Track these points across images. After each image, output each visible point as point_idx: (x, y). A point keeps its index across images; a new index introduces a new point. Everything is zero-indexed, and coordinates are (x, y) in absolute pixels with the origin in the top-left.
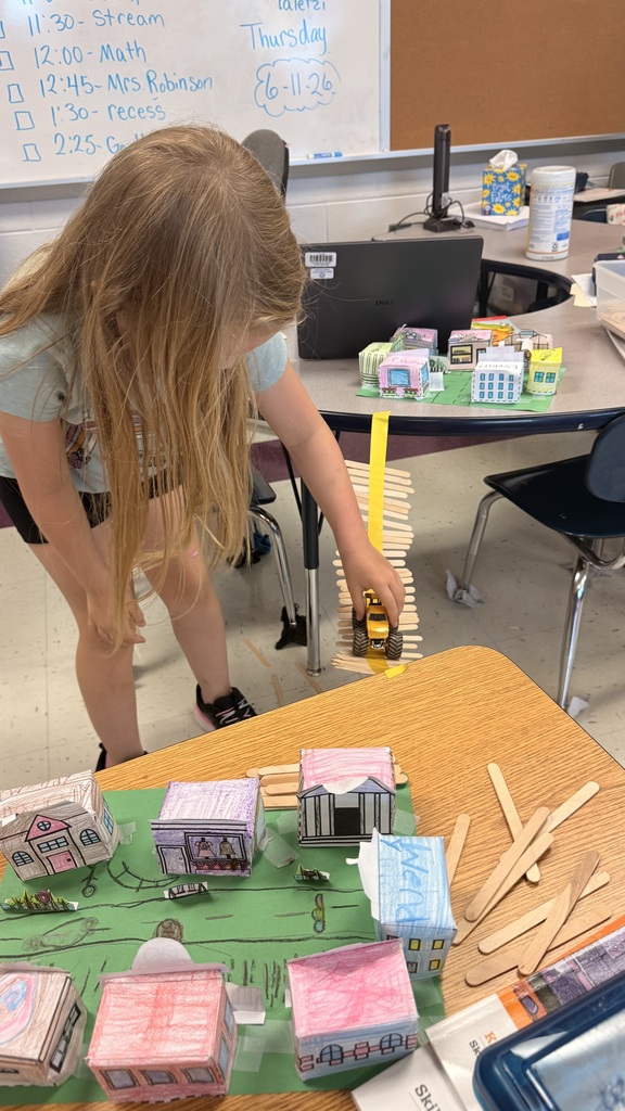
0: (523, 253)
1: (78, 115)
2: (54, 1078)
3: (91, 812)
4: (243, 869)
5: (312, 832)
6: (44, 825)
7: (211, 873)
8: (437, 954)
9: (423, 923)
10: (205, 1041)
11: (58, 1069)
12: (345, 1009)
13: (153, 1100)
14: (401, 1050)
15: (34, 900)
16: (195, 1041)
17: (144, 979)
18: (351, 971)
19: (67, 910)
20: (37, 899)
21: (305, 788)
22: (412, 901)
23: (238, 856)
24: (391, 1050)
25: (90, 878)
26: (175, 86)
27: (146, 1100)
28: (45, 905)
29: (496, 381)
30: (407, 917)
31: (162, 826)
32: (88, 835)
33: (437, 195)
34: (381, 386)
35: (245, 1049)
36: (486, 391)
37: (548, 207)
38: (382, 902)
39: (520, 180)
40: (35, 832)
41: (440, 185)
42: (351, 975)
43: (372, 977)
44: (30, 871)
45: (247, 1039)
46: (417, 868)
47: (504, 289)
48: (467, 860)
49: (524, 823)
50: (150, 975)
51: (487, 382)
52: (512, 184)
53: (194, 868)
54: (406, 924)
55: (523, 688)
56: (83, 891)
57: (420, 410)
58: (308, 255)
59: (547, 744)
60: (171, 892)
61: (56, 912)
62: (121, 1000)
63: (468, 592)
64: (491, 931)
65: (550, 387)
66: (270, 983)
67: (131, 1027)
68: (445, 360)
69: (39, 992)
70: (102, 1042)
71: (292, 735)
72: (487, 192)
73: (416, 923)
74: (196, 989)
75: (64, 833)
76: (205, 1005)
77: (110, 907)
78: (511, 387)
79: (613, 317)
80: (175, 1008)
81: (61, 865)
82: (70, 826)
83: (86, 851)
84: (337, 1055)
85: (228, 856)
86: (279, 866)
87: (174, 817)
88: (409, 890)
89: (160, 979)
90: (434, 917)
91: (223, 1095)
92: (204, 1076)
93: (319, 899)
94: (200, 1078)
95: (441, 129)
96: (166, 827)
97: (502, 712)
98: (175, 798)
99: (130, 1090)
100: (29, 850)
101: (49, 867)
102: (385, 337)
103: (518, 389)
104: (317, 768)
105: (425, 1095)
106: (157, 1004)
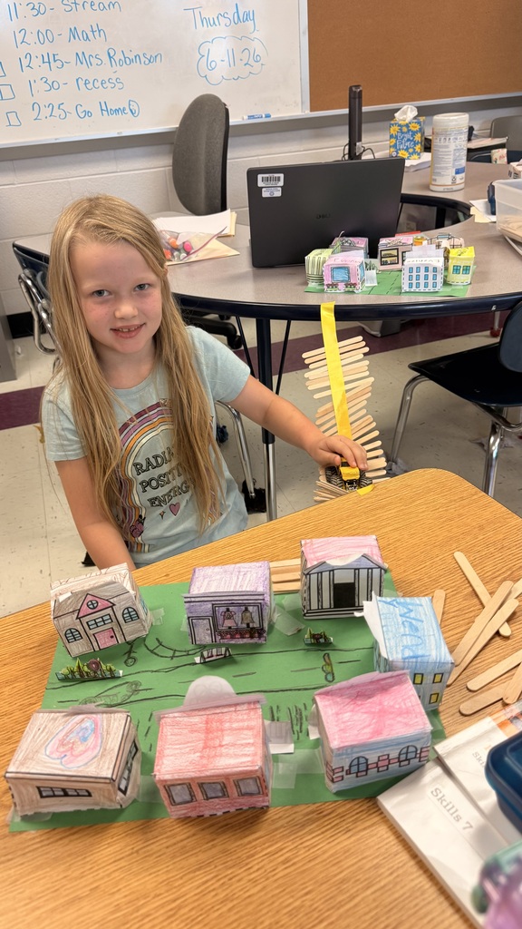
0: (427, 187)
1: (52, 86)
2: (122, 799)
3: (132, 592)
4: (260, 637)
5: (314, 606)
6: (93, 604)
7: (233, 642)
8: (436, 688)
9: (425, 659)
10: (255, 755)
11: (124, 792)
12: (370, 725)
13: (207, 813)
14: (415, 762)
15: (86, 669)
16: (246, 755)
17: (194, 713)
18: (370, 698)
19: (114, 677)
20: (89, 668)
21: (309, 565)
22: (414, 642)
23: (256, 625)
24: (407, 762)
25: (130, 652)
26: (131, 61)
27: (201, 814)
28: (95, 672)
29: (422, 273)
30: (411, 654)
31: (193, 599)
32: (129, 613)
33: (352, 145)
34: (325, 282)
35: (280, 772)
36: (414, 282)
37: (447, 147)
38: (388, 644)
39: (420, 129)
40: (85, 610)
41: (354, 137)
42: (370, 700)
43: (387, 700)
44: (79, 648)
45: (281, 765)
46: (414, 619)
47: (408, 224)
48: (447, 623)
49: (492, 593)
50: (199, 710)
51: (414, 274)
52: (414, 133)
53: (218, 638)
54: (411, 660)
55: (475, 497)
56: (125, 662)
57: (359, 299)
58: (260, 177)
59: (502, 536)
60: (202, 656)
61: (104, 679)
62: (176, 731)
63: (396, 463)
64: (475, 674)
65: (467, 278)
66: (295, 722)
67: (188, 749)
68: (376, 262)
69: (105, 727)
70: (165, 762)
71: (286, 539)
72: (393, 140)
73: (419, 659)
74: (240, 717)
75: (109, 611)
76: (249, 728)
77: (150, 673)
78: (435, 277)
79: (510, 226)
80: (225, 732)
81: (105, 642)
82: (114, 605)
83: (126, 628)
84: (363, 767)
85: (248, 625)
86: (289, 634)
87: (202, 591)
88: (410, 635)
89: (208, 712)
90: (434, 653)
91: (267, 807)
92: (252, 788)
93: (326, 658)
94: (248, 790)
95: (354, 89)
96: (197, 600)
97: (460, 515)
98: (201, 578)
99: (188, 805)
100: (79, 627)
101: (95, 644)
102: (325, 243)
103: (440, 280)
104: (316, 552)
105: (440, 796)
106: (208, 731)
